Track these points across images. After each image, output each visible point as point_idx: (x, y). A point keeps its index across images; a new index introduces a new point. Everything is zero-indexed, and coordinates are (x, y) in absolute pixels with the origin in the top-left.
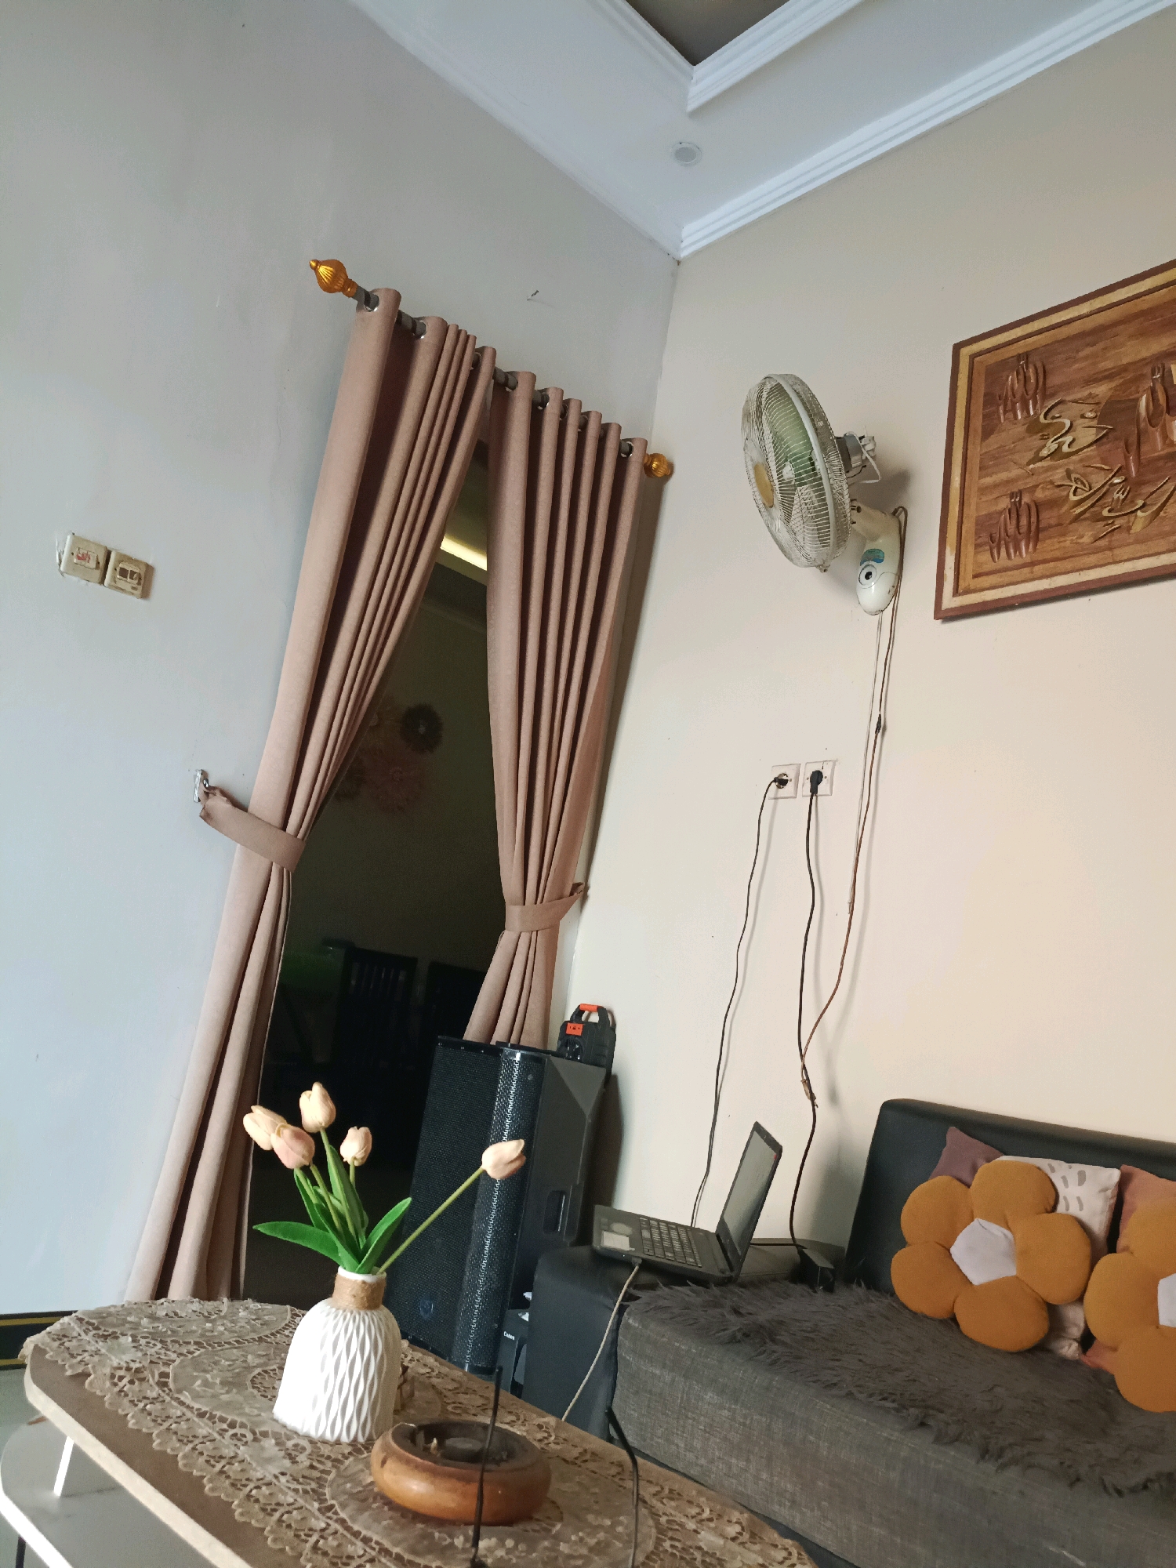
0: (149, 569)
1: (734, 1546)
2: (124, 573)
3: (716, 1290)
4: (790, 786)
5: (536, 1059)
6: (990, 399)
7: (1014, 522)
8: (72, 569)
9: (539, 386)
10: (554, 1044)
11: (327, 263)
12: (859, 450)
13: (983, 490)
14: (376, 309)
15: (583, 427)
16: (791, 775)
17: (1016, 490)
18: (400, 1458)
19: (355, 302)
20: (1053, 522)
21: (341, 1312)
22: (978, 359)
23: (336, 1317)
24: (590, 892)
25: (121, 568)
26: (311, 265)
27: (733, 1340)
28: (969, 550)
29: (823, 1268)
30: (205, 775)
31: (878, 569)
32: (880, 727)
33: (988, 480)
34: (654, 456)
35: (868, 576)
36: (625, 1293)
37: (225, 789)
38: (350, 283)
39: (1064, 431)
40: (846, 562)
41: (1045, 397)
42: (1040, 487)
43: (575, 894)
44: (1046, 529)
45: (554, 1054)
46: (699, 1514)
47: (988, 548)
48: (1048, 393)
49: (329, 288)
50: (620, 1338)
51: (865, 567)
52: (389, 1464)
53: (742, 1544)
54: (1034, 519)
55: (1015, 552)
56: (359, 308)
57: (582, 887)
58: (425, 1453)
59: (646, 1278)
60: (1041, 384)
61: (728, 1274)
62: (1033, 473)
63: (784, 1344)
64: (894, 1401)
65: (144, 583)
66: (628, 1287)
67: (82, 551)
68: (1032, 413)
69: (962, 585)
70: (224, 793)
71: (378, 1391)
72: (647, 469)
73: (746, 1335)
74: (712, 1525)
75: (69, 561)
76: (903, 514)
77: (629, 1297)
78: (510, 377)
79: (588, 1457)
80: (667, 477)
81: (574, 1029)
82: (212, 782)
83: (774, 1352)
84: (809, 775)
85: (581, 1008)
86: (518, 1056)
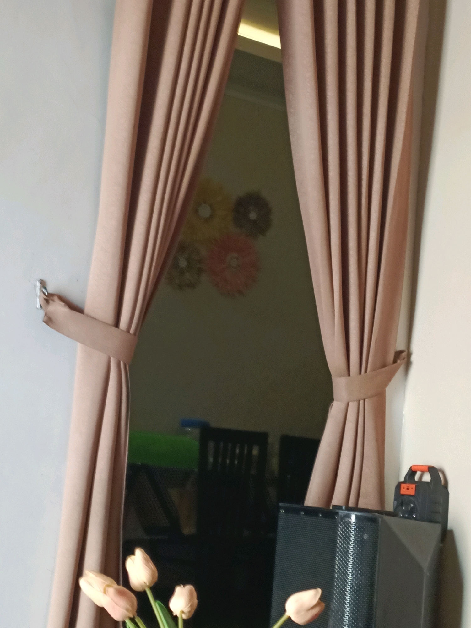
5: (370, 519)
10: (390, 506)
24: (414, 358)
30: (43, 284)
37: (62, 295)
43: (399, 362)
45: (389, 514)
57: (404, 355)
70: (62, 299)
81: (408, 489)
82: (51, 289)
85: (413, 469)
86: (353, 518)
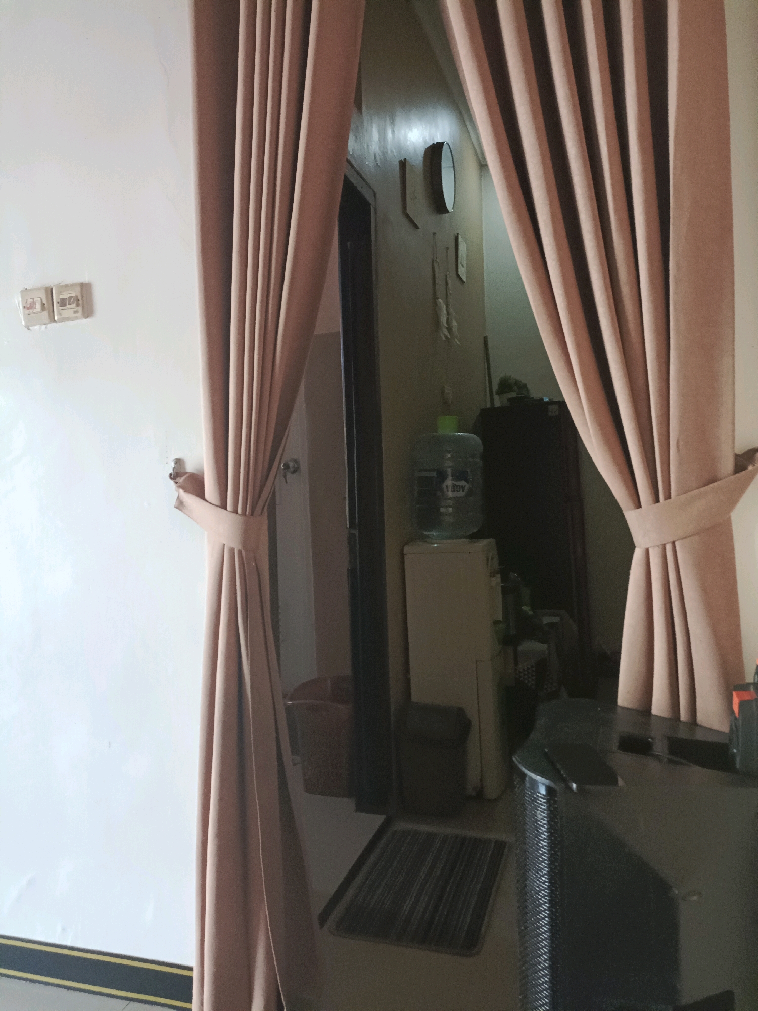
0: (86, 288)
25: (58, 300)
30: (179, 462)
43: (750, 467)
65: (83, 304)
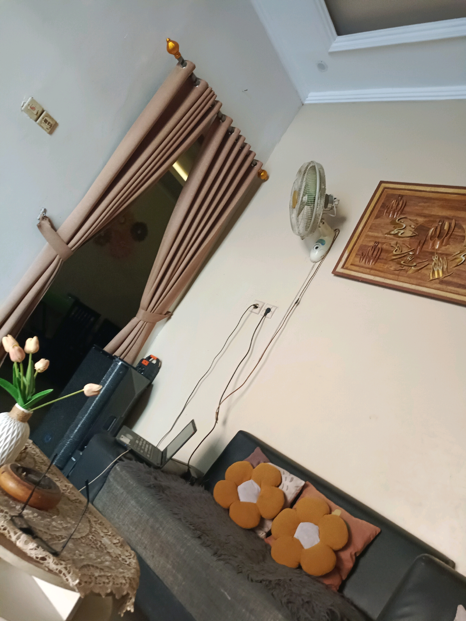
0: (56, 124)
1: (113, 546)
2: (46, 121)
3: (152, 469)
4: (258, 309)
5: (126, 367)
6: (383, 206)
7: (372, 252)
8: (26, 110)
9: (232, 125)
10: (136, 365)
11: (173, 42)
12: (332, 202)
13: (367, 236)
14: (184, 68)
15: (242, 148)
16: (260, 306)
17: (377, 241)
18: (9, 473)
19: (177, 61)
20: (385, 258)
21: (11, 418)
22: (386, 190)
23: (8, 419)
24: (173, 317)
25: (46, 119)
26: (167, 40)
27: (149, 487)
28: (353, 254)
29: (193, 477)
30: (45, 211)
31: (321, 247)
32: (297, 303)
33: (370, 233)
34: (263, 171)
35: (317, 248)
36: (120, 457)
37: (51, 219)
38: (179, 54)
39: (402, 228)
40: (312, 239)
41: (401, 214)
42: (386, 244)
43: (167, 315)
44: (381, 259)
45: (134, 368)
46: (107, 533)
47: (360, 257)
48: (403, 212)
49: (170, 51)
50: (111, 472)
51: (317, 244)
52: (5, 474)
53: (117, 546)
54: (379, 254)
55: (368, 262)
56: (178, 64)
57: (170, 314)
58: (20, 475)
59: (129, 455)
60: (402, 208)
61: (159, 465)
62: (385, 238)
63: (167, 495)
64: (193, 526)
65: (52, 128)
66: (122, 456)
67: (33, 106)
68: (395, 217)
69: (346, 266)
70: (50, 221)
71: (13, 450)
72: (259, 174)
73: (154, 487)
74: (110, 537)
75: (26, 107)
76: (338, 232)
77: (120, 459)
78: (223, 117)
79: (78, 501)
80: (265, 180)
81: (145, 362)
82: (47, 215)
83: (162, 496)
84: (266, 308)
85: (151, 356)
86: (120, 363)
